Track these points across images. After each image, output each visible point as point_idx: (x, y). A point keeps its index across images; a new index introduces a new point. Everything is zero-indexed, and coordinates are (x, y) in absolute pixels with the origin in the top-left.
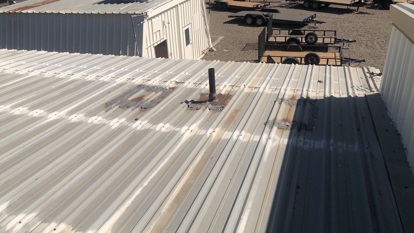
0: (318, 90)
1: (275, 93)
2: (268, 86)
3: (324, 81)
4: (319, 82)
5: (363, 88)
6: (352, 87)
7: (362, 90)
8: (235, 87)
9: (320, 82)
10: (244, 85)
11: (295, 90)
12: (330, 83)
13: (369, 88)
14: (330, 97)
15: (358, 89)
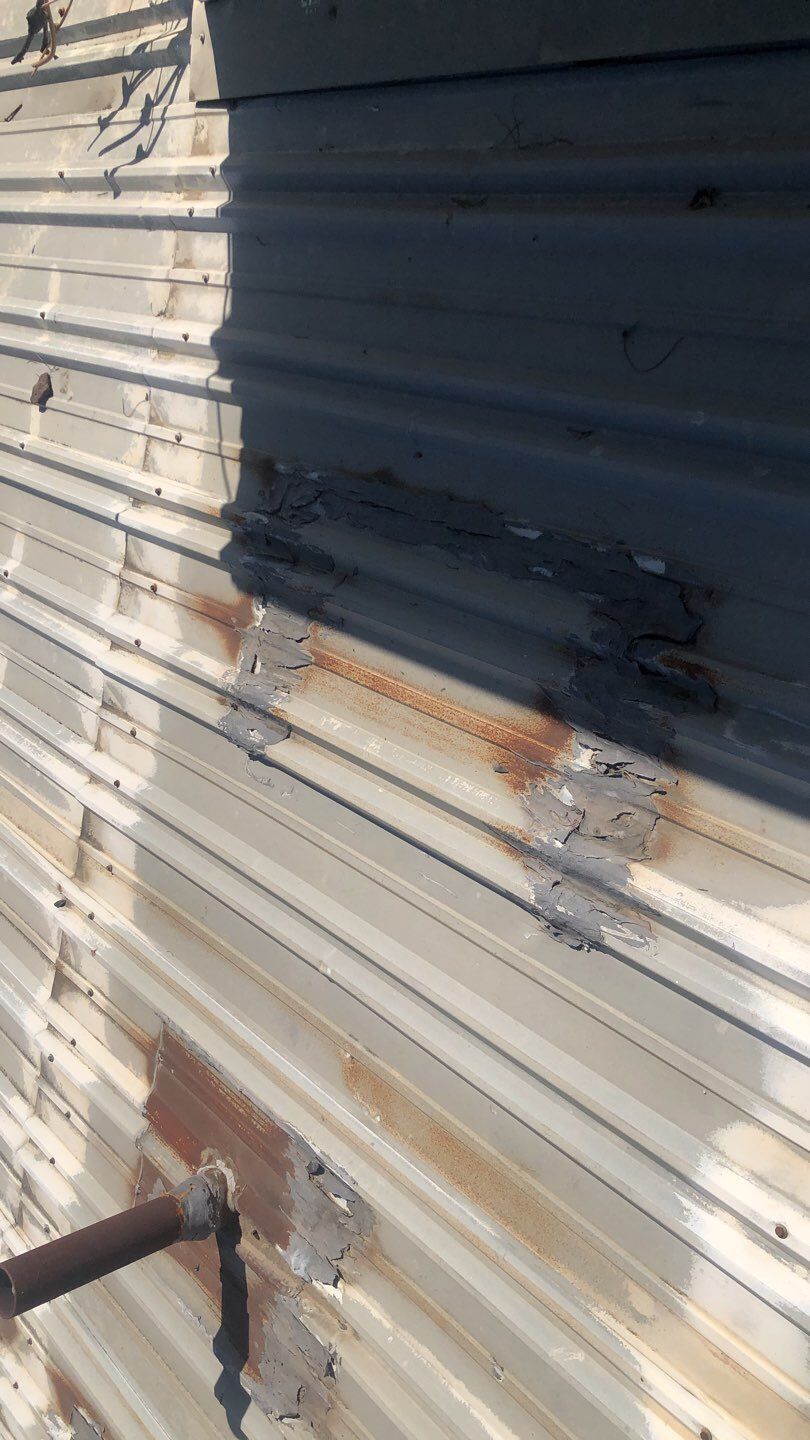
0: (138, 425)
1: (156, 727)
2: (80, 750)
3: (43, 368)
4: (50, 403)
5: (132, 113)
6: (112, 184)
7: (145, 120)
8: (68, 970)
9: (49, 393)
10: (58, 905)
11: (124, 583)
12: (57, 327)
13: (130, 76)
14: (220, 357)
15: (130, 148)
